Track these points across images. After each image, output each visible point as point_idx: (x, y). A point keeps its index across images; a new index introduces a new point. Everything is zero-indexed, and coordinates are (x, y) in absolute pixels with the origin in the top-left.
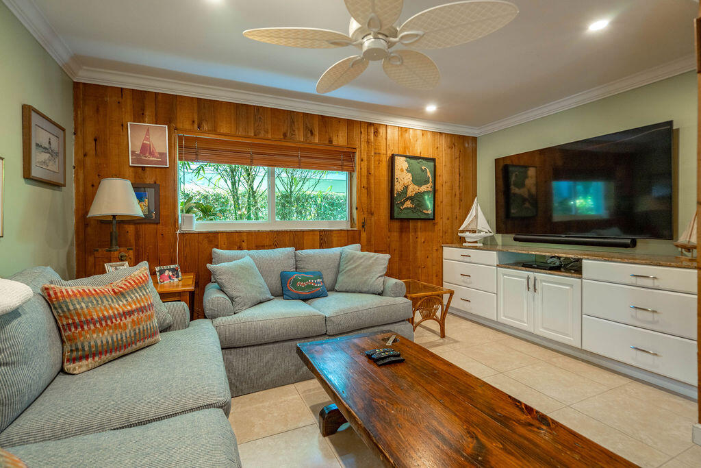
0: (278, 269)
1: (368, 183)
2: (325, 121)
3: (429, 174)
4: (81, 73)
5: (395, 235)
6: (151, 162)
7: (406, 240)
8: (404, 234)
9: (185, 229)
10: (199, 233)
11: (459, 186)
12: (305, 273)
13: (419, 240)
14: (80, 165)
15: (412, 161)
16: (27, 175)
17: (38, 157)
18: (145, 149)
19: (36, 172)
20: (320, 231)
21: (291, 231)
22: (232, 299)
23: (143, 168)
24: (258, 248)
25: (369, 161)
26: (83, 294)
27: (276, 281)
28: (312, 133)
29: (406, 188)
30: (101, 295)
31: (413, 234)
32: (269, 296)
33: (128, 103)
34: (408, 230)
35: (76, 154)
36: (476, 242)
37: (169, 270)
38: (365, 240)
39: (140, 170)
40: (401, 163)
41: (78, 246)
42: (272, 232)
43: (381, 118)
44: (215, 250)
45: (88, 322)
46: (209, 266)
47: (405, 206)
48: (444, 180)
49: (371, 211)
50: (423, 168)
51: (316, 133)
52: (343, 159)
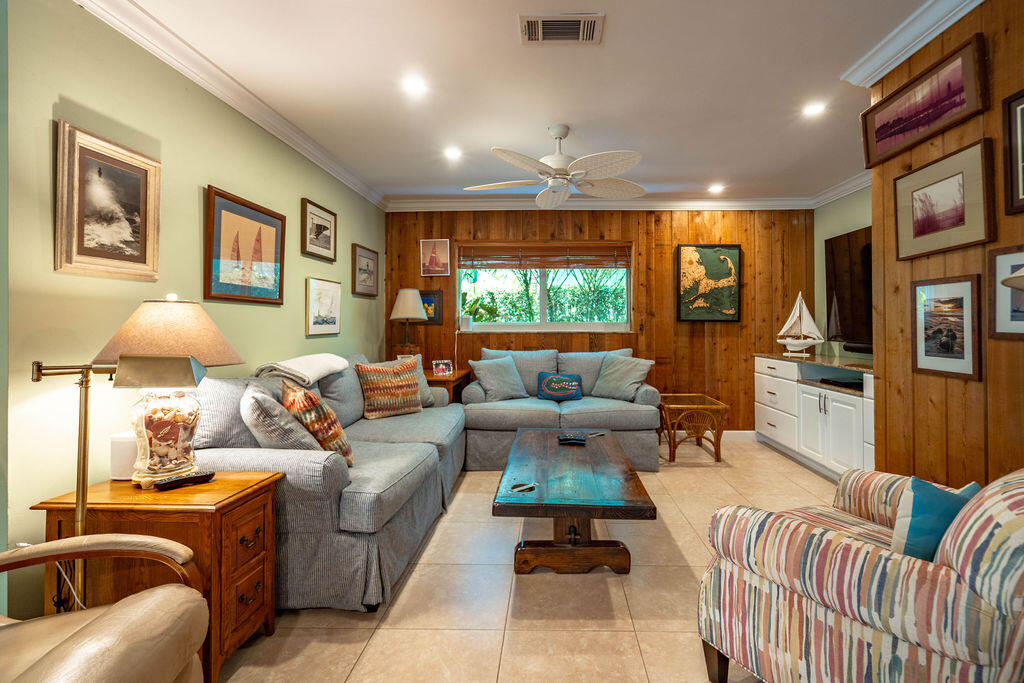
0: (537, 370)
1: (648, 279)
2: (595, 215)
3: (730, 265)
4: (390, 205)
5: (684, 340)
6: (438, 272)
7: (699, 345)
8: (695, 340)
9: (463, 330)
10: (475, 334)
11: (783, 277)
12: (562, 375)
13: (718, 346)
14: (389, 277)
15: (706, 250)
16: (354, 292)
17: (361, 277)
18: (433, 261)
19: (359, 289)
20: (590, 334)
21: (559, 333)
22: (485, 391)
23: (431, 277)
24: (526, 348)
25: (649, 254)
26: (376, 371)
27: (533, 382)
28: (581, 230)
29: (697, 283)
30: (386, 373)
31: (710, 339)
32: (524, 393)
33: (421, 224)
34: (701, 334)
35: (387, 269)
36: (801, 352)
37: (444, 364)
38: (644, 345)
39: (429, 279)
40: (690, 254)
41: (387, 342)
42: (538, 333)
43: (662, 204)
44: (484, 349)
45: (377, 389)
46: (470, 362)
47: (696, 305)
48: (758, 270)
49: (651, 312)
50: (722, 257)
51: (586, 229)
52: (617, 254)
